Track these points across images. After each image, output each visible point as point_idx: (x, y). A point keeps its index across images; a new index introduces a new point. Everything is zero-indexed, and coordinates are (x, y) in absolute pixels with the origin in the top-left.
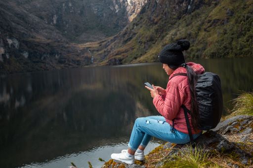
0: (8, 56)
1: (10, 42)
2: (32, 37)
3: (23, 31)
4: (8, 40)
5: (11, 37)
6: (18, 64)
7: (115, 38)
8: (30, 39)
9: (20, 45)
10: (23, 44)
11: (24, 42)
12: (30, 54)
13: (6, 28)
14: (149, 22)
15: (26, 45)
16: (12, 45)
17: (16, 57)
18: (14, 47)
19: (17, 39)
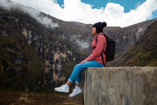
0: (67, 59)
1: (69, 52)
2: (78, 51)
3: (75, 48)
4: (68, 51)
5: (69, 50)
6: (71, 63)
7: (119, 55)
8: (77, 52)
9: (73, 54)
10: (74, 54)
11: (75, 53)
12: (77, 59)
13: (68, 45)
14: (144, 50)
15: (76, 54)
16: (69, 54)
17: (70, 60)
18: (70, 55)
19: (72, 51)
